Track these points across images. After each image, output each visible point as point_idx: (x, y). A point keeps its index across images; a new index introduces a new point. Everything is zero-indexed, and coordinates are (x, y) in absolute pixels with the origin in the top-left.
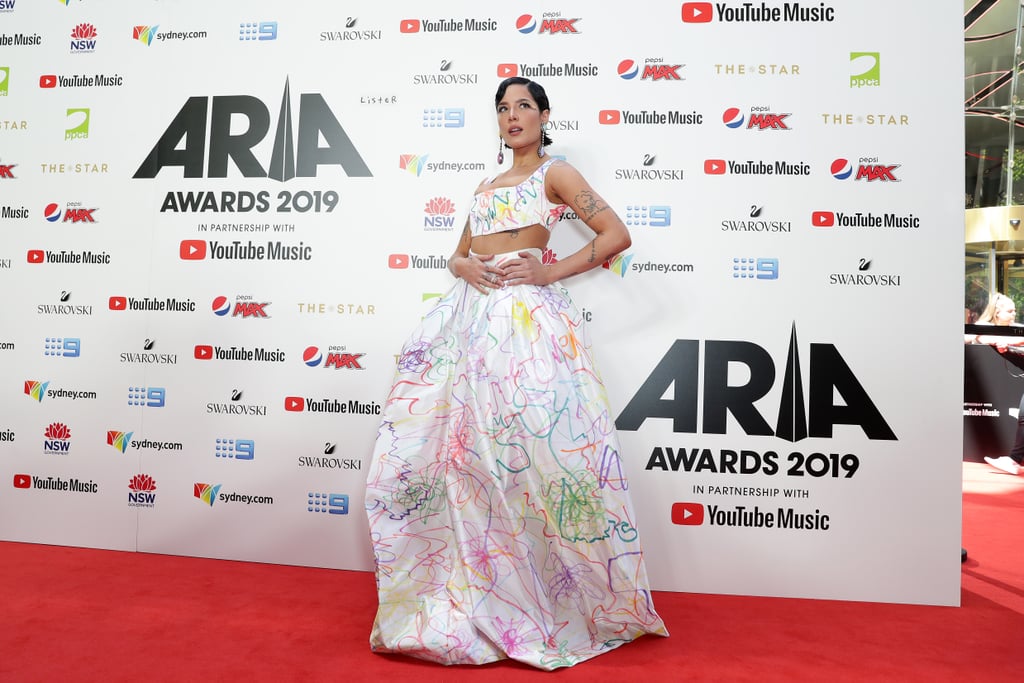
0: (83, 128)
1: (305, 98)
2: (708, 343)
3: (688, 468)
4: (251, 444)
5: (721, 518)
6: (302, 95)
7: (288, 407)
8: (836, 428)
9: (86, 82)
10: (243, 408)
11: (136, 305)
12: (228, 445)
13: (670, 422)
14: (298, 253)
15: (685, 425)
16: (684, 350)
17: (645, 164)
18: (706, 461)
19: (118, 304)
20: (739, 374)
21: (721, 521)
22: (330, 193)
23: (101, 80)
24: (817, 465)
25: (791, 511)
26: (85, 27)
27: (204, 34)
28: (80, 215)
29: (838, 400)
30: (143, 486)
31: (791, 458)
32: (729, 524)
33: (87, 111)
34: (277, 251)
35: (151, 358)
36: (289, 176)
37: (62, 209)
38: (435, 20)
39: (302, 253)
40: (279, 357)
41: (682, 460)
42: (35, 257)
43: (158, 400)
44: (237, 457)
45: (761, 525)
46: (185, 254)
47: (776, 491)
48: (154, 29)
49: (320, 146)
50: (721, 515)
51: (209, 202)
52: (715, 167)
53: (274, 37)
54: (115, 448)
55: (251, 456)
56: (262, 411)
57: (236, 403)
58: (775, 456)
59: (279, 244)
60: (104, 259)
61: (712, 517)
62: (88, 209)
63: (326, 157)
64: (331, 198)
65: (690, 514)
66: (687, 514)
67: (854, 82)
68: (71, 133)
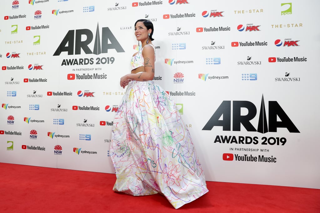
0: (38, 42)
1: (103, 29)
2: (234, 102)
3: (228, 142)
4: (90, 136)
5: (239, 158)
6: (103, 28)
7: (101, 124)
8: (278, 129)
9: (39, 28)
10: (87, 125)
11: (55, 94)
12: (83, 136)
13: (222, 127)
14: (103, 77)
15: (227, 128)
16: (226, 104)
17: (212, 44)
18: (234, 140)
19: (49, 94)
20: (244, 112)
21: (239, 160)
22: (112, 58)
23: (43, 27)
24: (272, 141)
25: (263, 156)
26: (38, 11)
27: (73, 11)
28: (38, 68)
29: (279, 119)
30: (58, 149)
31: (263, 139)
32: (242, 160)
33: (39, 36)
34: (96, 76)
35: (60, 110)
36: (99, 53)
37: (33, 66)
38: (143, 2)
39: (104, 77)
40: (98, 109)
41: (226, 140)
42: (26, 80)
43: (62, 123)
44: (86, 140)
45: (253, 161)
46: (69, 78)
47: (258, 150)
48: (58, 11)
49: (108, 43)
50: (239, 157)
51: (75, 62)
52: (235, 44)
53: (94, 10)
54: (50, 137)
55: (90, 139)
56: (93, 125)
57: (85, 123)
58: (257, 138)
59: (97, 74)
60: (45, 80)
61: (236, 158)
62: (40, 66)
63: (111, 47)
64: (112, 59)
65: (229, 157)
66: (228, 157)
67: (282, 13)
68: (35, 43)
